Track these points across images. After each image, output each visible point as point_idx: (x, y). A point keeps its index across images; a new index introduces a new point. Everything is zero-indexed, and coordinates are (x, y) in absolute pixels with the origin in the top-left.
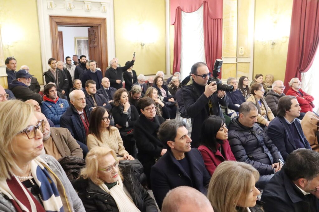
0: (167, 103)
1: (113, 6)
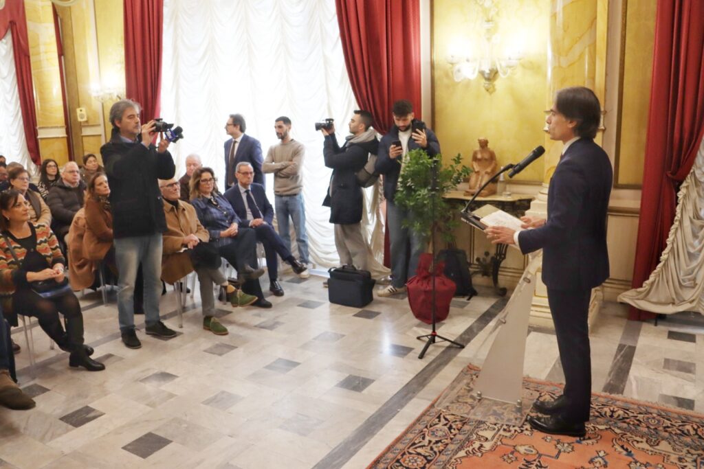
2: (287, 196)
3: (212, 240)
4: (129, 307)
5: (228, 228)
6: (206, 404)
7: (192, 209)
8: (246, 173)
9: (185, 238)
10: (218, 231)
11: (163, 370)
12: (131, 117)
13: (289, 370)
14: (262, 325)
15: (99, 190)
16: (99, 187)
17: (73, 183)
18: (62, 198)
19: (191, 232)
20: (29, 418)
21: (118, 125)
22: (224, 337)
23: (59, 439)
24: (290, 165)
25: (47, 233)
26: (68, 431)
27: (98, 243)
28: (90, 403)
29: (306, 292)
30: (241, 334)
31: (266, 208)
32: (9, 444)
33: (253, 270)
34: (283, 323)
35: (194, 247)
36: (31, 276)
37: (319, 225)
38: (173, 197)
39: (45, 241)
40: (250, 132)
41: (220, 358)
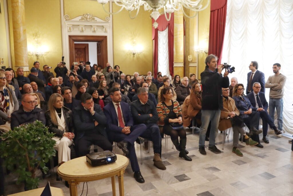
0: (131, 92)
1: (112, 28)
2: (275, 99)
3: (240, 115)
4: (204, 138)
5: (247, 110)
6: (232, 185)
7: (233, 101)
8: (257, 87)
9: (229, 113)
10: (243, 111)
11: (215, 166)
12: (214, 62)
13: (271, 179)
14: (259, 155)
15: (196, 89)
16: (197, 88)
17: (186, 85)
18: (181, 91)
19: (232, 111)
20: (164, 173)
21: (208, 65)
22: (241, 157)
23: (173, 184)
24: (278, 85)
25: (177, 105)
26: (177, 182)
27: (194, 110)
28: (186, 173)
29: (280, 143)
30: (249, 157)
31: (265, 103)
32: (157, 181)
33: (257, 130)
34: (268, 156)
35: (233, 117)
36: (171, 120)
37: (289, 114)
38: (226, 95)
39: (176, 108)
40: (260, 69)
41: (239, 166)
